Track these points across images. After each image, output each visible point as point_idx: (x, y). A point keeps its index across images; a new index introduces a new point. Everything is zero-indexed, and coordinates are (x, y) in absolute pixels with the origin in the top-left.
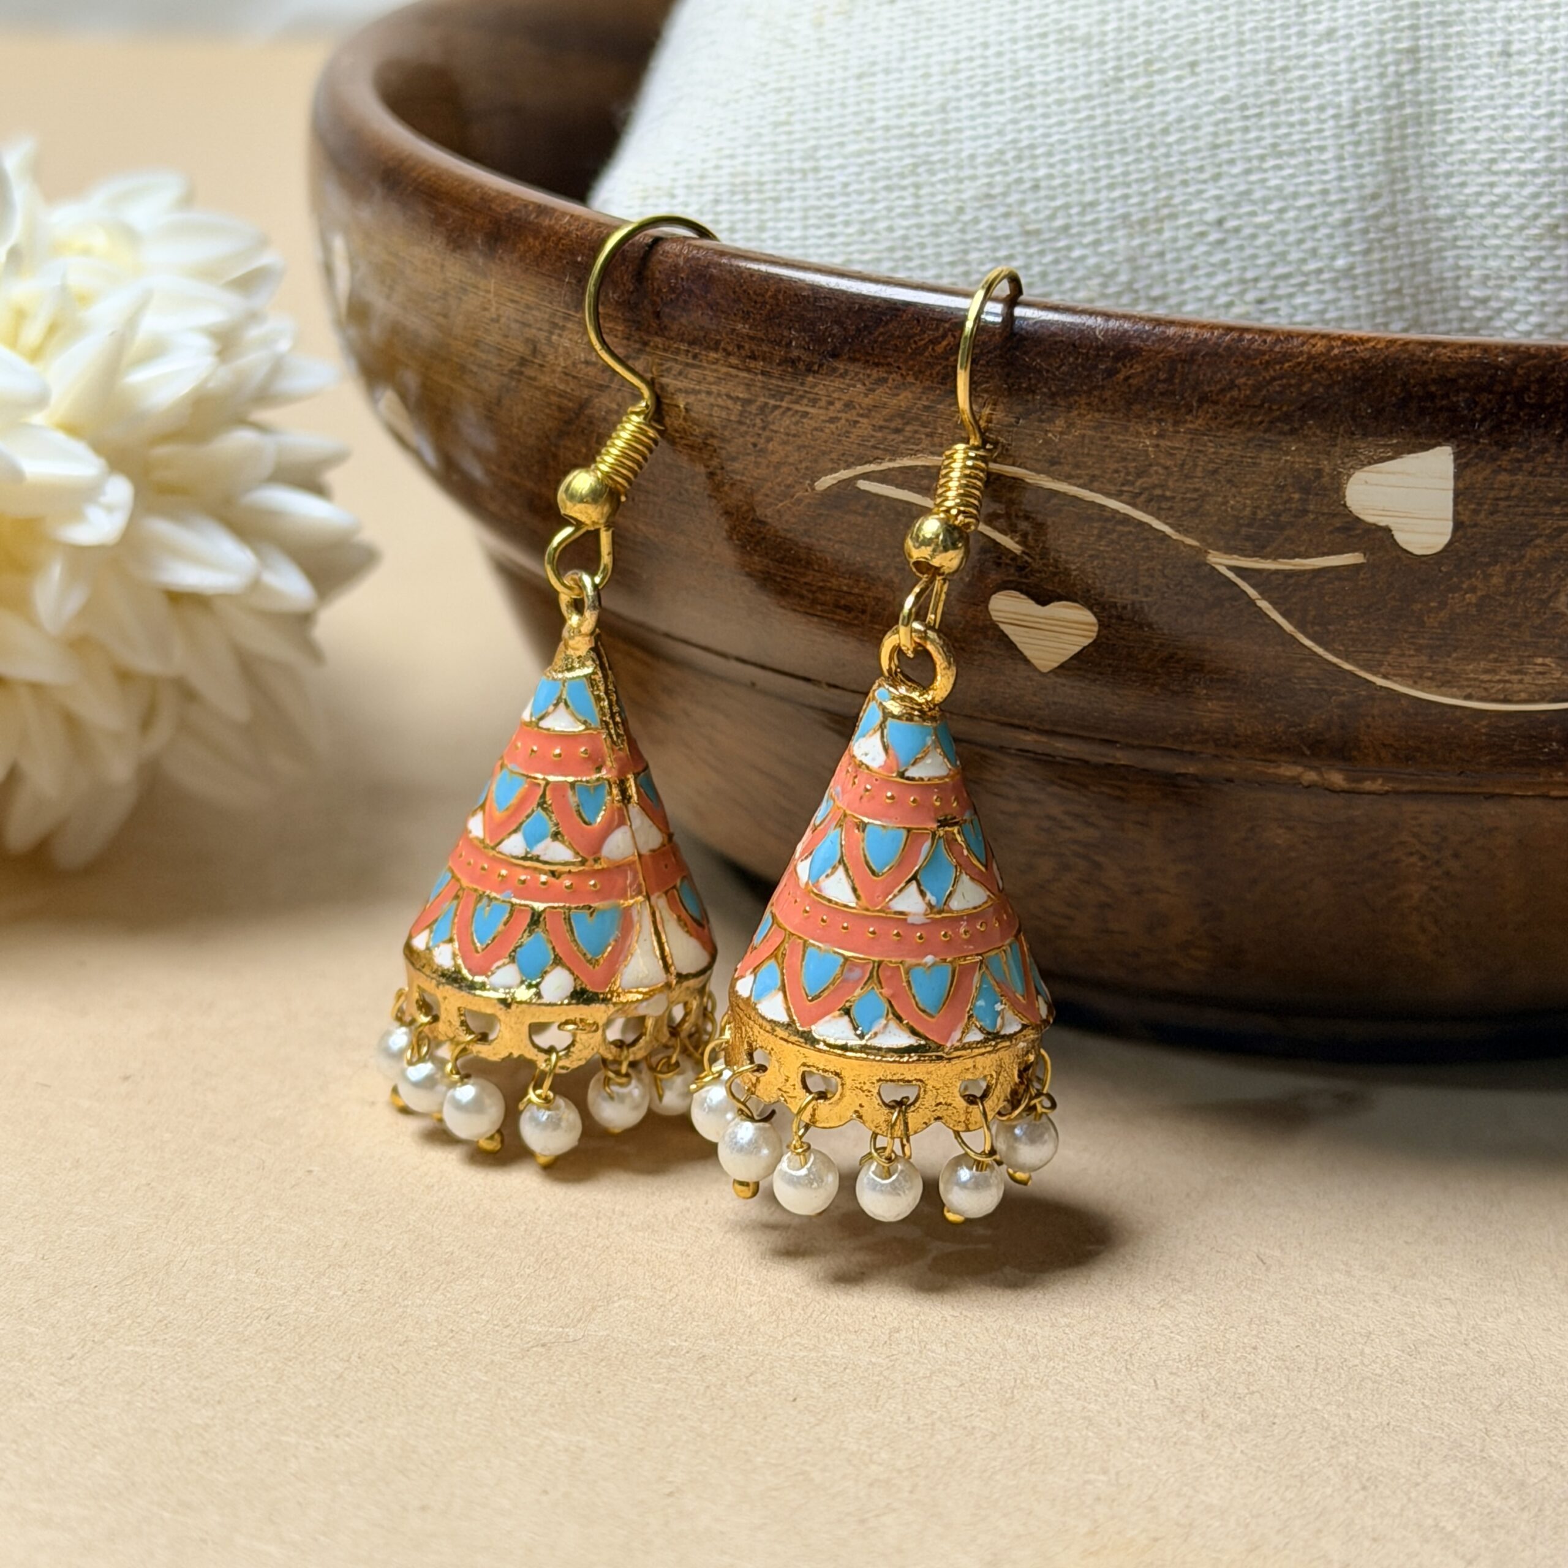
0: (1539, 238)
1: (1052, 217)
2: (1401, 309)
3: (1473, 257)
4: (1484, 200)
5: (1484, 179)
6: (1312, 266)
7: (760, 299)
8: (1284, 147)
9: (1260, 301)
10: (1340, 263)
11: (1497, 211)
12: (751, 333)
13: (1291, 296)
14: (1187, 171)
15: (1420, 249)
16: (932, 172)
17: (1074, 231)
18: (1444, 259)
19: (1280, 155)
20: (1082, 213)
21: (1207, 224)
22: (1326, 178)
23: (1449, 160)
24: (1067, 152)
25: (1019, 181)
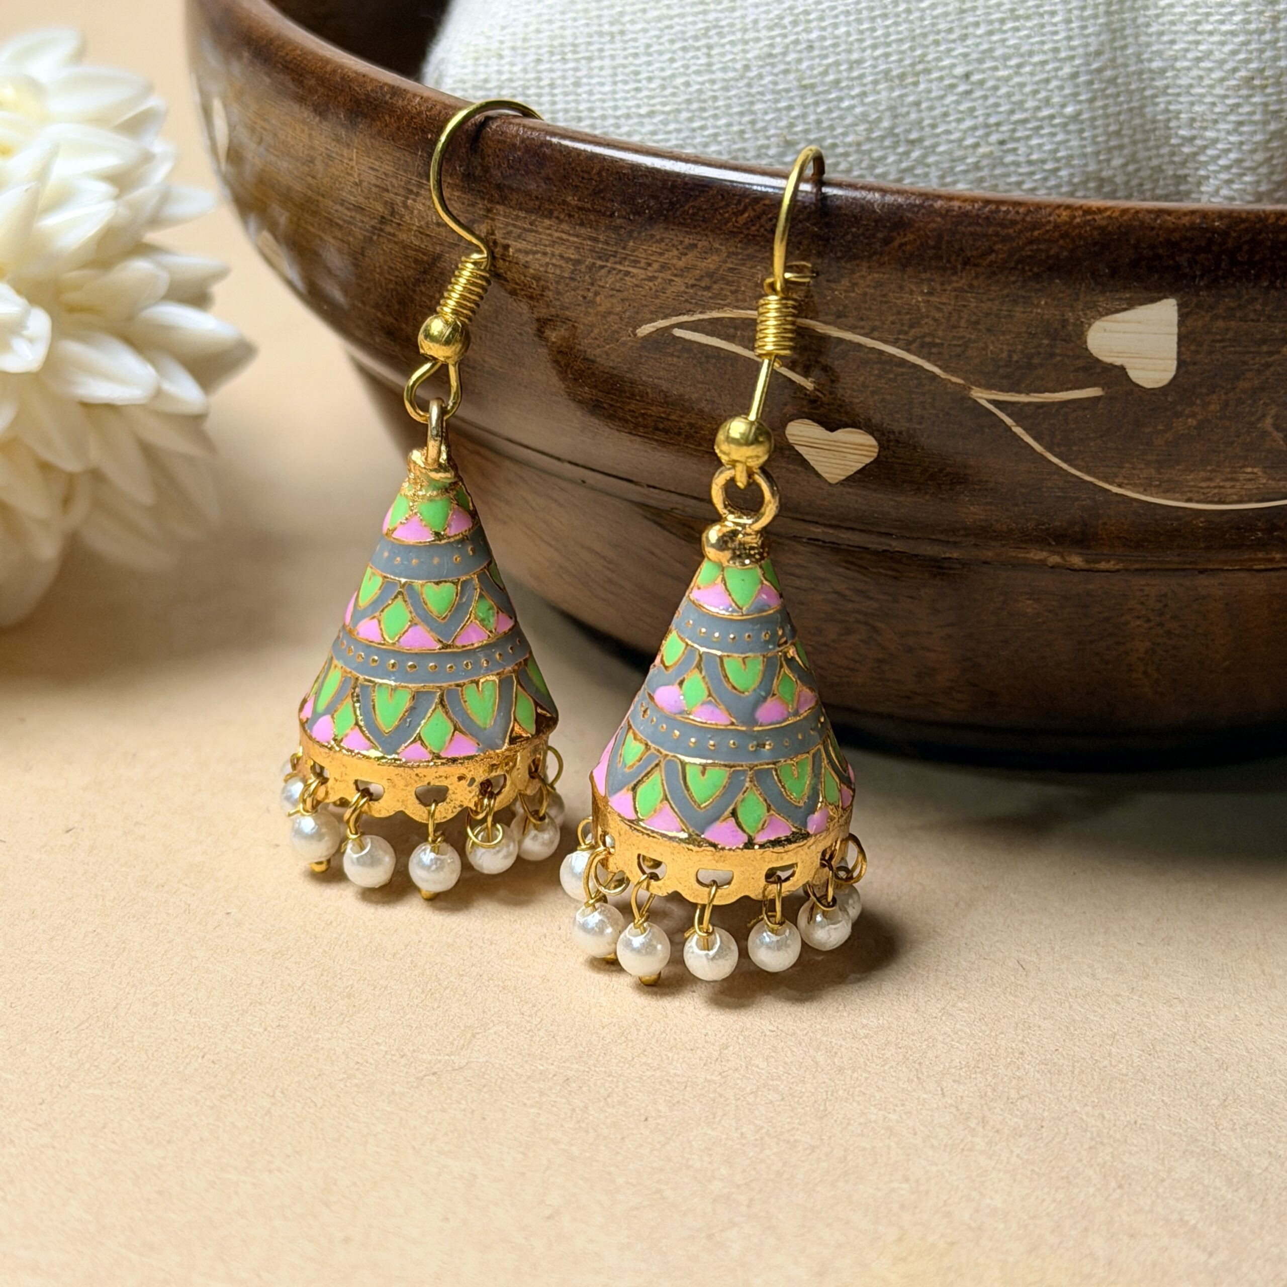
0: (1238, 88)
1: (825, 73)
2: (1121, 147)
3: (1181, 103)
4: (1190, 56)
5: (1191, 38)
6: (1045, 112)
7: (586, 176)
8: (1021, 12)
9: (1002, 143)
10: (1069, 110)
11: (1202, 65)
12: (580, 204)
13: (1028, 138)
14: (938, 32)
15: (1137, 96)
16: (721, 35)
17: (843, 84)
18: (1157, 104)
19: (1018, 18)
20: (850, 69)
21: (955, 77)
22: (1056, 38)
23: (1161, 20)
24: (836, 17)
25: (797, 42)
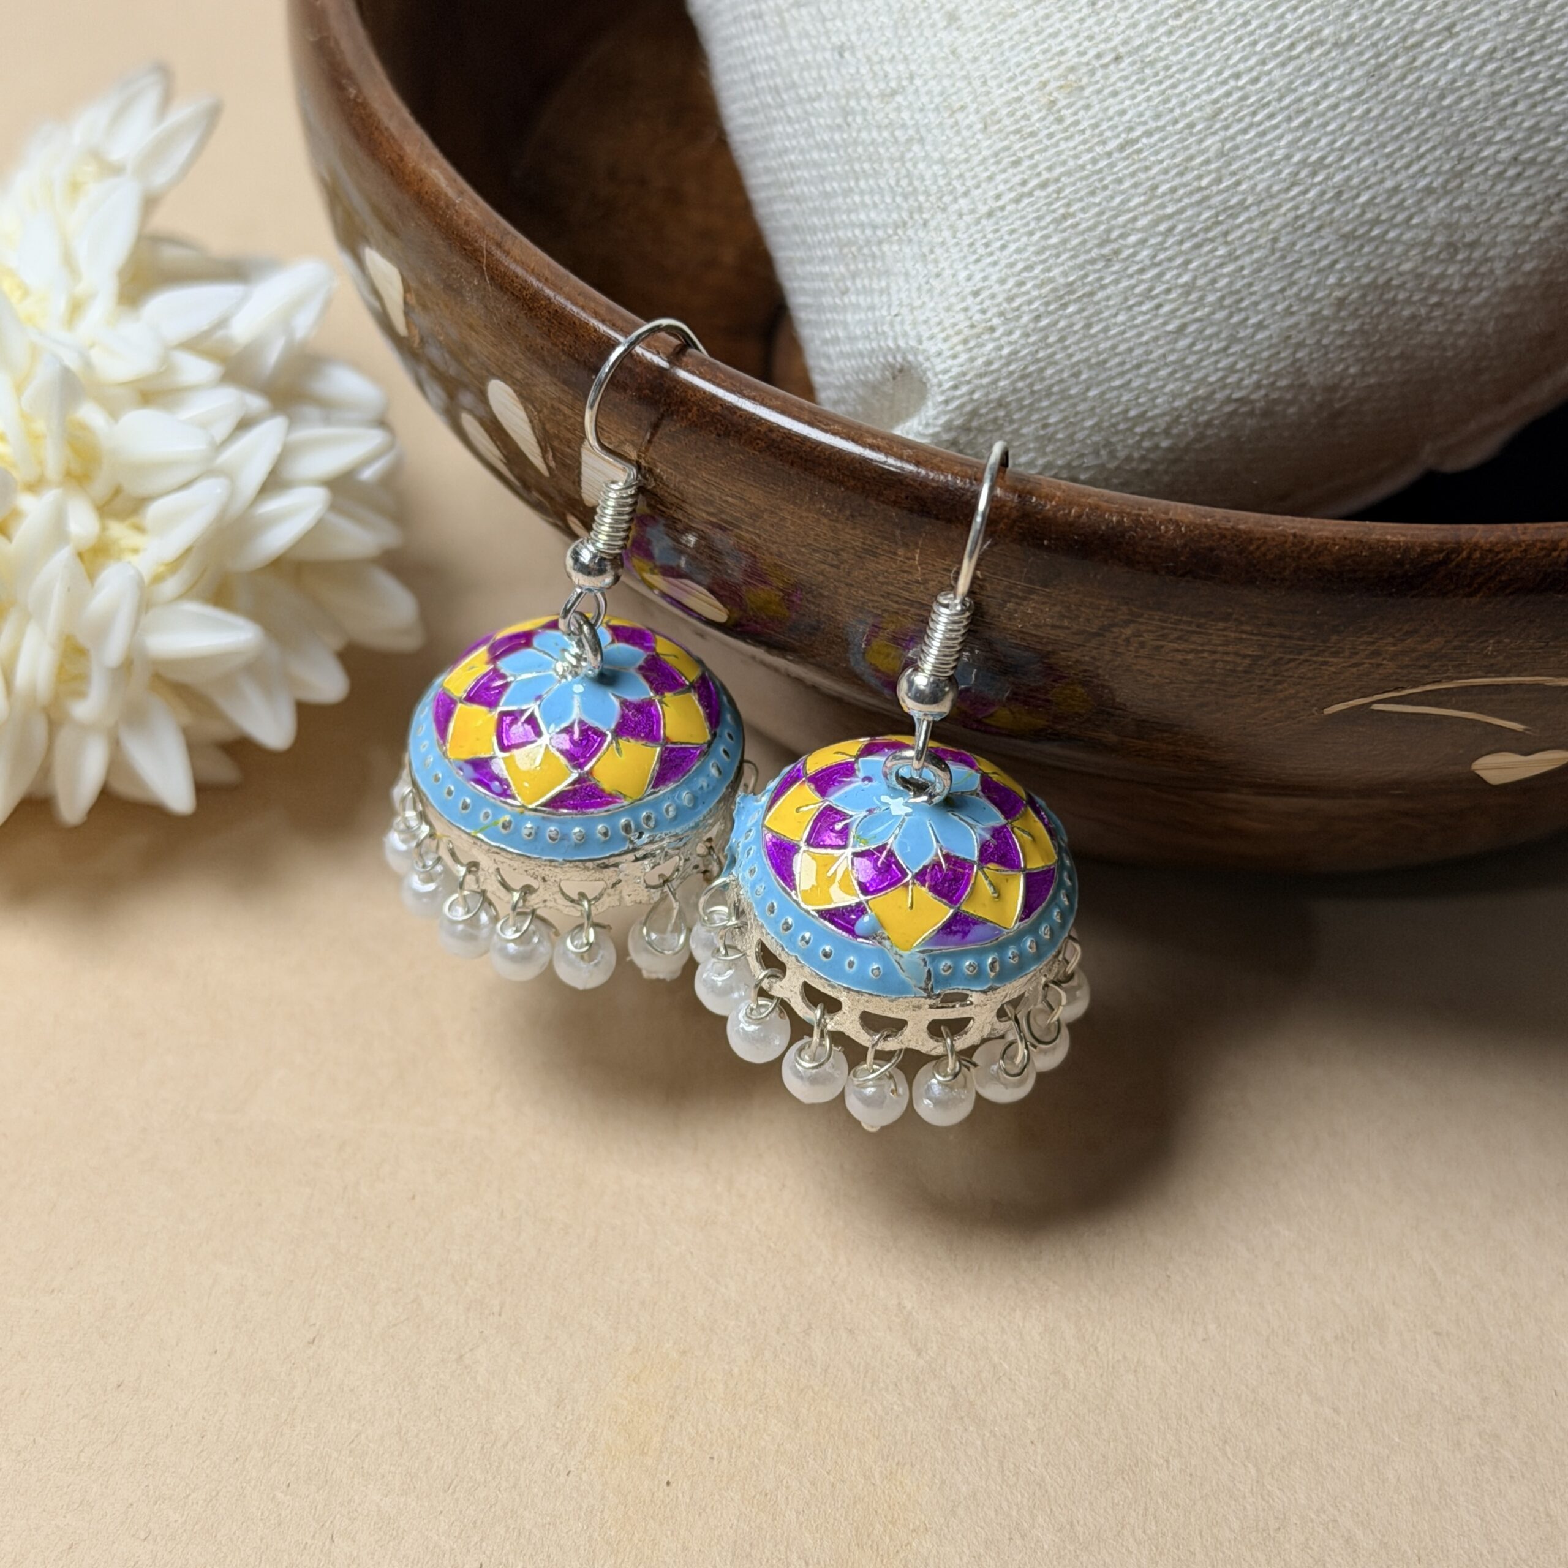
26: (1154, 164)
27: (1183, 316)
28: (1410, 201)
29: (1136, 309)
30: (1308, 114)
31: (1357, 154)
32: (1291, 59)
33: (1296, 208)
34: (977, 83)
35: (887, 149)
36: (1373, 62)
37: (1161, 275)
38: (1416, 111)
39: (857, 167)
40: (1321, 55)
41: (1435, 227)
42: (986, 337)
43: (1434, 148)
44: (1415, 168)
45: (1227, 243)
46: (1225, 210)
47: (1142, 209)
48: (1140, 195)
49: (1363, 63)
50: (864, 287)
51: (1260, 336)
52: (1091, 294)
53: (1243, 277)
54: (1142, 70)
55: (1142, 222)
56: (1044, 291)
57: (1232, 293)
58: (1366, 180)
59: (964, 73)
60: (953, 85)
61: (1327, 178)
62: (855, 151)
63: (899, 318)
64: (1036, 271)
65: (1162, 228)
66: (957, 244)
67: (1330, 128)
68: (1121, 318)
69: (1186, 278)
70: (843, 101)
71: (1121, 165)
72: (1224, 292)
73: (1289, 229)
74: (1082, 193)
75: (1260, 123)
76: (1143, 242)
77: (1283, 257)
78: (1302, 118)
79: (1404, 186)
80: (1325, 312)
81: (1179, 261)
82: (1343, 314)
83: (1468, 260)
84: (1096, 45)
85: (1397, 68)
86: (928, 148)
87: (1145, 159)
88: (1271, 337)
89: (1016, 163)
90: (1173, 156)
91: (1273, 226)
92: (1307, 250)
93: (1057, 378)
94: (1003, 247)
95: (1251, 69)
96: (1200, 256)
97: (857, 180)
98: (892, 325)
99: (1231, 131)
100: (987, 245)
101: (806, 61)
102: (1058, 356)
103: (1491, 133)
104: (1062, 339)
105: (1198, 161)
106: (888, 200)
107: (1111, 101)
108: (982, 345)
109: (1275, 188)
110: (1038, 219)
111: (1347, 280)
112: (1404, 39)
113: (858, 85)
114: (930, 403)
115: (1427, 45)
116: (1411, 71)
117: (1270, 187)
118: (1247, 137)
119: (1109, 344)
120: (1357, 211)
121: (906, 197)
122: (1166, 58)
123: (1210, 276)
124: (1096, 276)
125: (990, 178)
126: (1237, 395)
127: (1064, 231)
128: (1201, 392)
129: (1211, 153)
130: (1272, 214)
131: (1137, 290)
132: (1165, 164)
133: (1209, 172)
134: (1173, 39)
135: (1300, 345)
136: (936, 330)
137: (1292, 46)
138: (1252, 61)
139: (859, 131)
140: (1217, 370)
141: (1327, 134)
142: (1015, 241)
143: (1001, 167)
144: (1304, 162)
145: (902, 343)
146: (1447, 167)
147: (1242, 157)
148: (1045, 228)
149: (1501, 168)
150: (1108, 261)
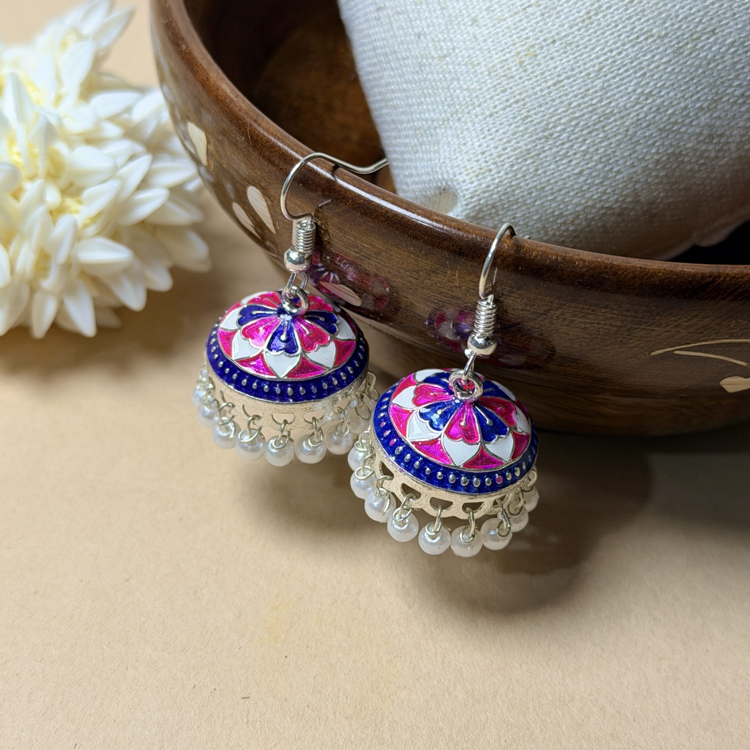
26: (570, 92)
27: (582, 166)
28: (692, 114)
29: (560, 162)
30: (645, 70)
31: (667, 90)
32: (638, 43)
33: (638, 115)
34: (486, 52)
35: (441, 83)
36: (676, 46)
37: (572, 146)
38: (697, 70)
39: (425, 91)
40: (652, 42)
41: (703, 127)
42: (487, 174)
43: (704, 88)
44: (695, 98)
45: (604, 131)
46: (603, 115)
47: (564, 114)
48: (563, 107)
49: (672, 46)
50: (426, 150)
51: (618, 177)
52: (539, 154)
53: (611, 148)
54: (565, 47)
55: (563, 121)
56: (517, 152)
57: (606, 156)
58: (671, 103)
59: (479, 47)
60: (474, 53)
61: (654, 101)
62: (425, 84)
63: (444, 165)
64: (512, 143)
65: (573, 123)
66: (474, 130)
67: (655, 77)
68: (552, 167)
69: (584, 148)
70: (420, 60)
71: (554, 93)
72: (602, 155)
73: (634, 125)
74: (535, 106)
75: (621, 74)
76: (564, 130)
77: (631, 139)
78: (642, 72)
79: (689, 106)
80: (650, 166)
81: (581, 140)
82: (658, 167)
83: (719, 143)
84: (544, 35)
85: (688, 49)
86: (462, 83)
87: (566, 90)
88: (623, 177)
89: (504, 91)
90: (579, 89)
91: (626, 124)
92: (642, 136)
93: (521, 195)
94: (497, 131)
95: (618, 48)
96: (591, 137)
97: (425, 98)
98: (440, 168)
99: (608, 77)
100: (489, 130)
101: (402, 41)
102: (522, 184)
103: (732, 81)
104: (524, 176)
105: (591, 91)
106: (440, 108)
107: (550, 62)
108: (485, 178)
109: (628, 106)
110: (514, 118)
111: (661, 151)
112: (692, 35)
113: (427, 52)
114: (459, 205)
115: (703, 38)
116: (694, 51)
117: (626, 105)
118: (615, 80)
119: (546, 179)
120: (667, 118)
121: (449, 106)
122: (577, 42)
123: (596, 147)
124: (541, 146)
125: (491, 98)
126: (607, 205)
127: (526, 124)
128: (590, 203)
129: (597, 88)
130: (626, 118)
131: (561, 153)
132: (575, 93)
133: (597, 97)
134: (580, 33)
135: (637, 182)
136: (463, 170)
137: (638, 37)
138: (619, 44)
139: (427, 74)
140: (597, 193)
141: (653, 80)
142: (502, 128)
143: (496, 93)
144: (642, 93)
145: (445, 176)
146: (710, 97)
147: (612, 90)
148: (517, 122)
149: (735, 99)
150: (547, 138)
